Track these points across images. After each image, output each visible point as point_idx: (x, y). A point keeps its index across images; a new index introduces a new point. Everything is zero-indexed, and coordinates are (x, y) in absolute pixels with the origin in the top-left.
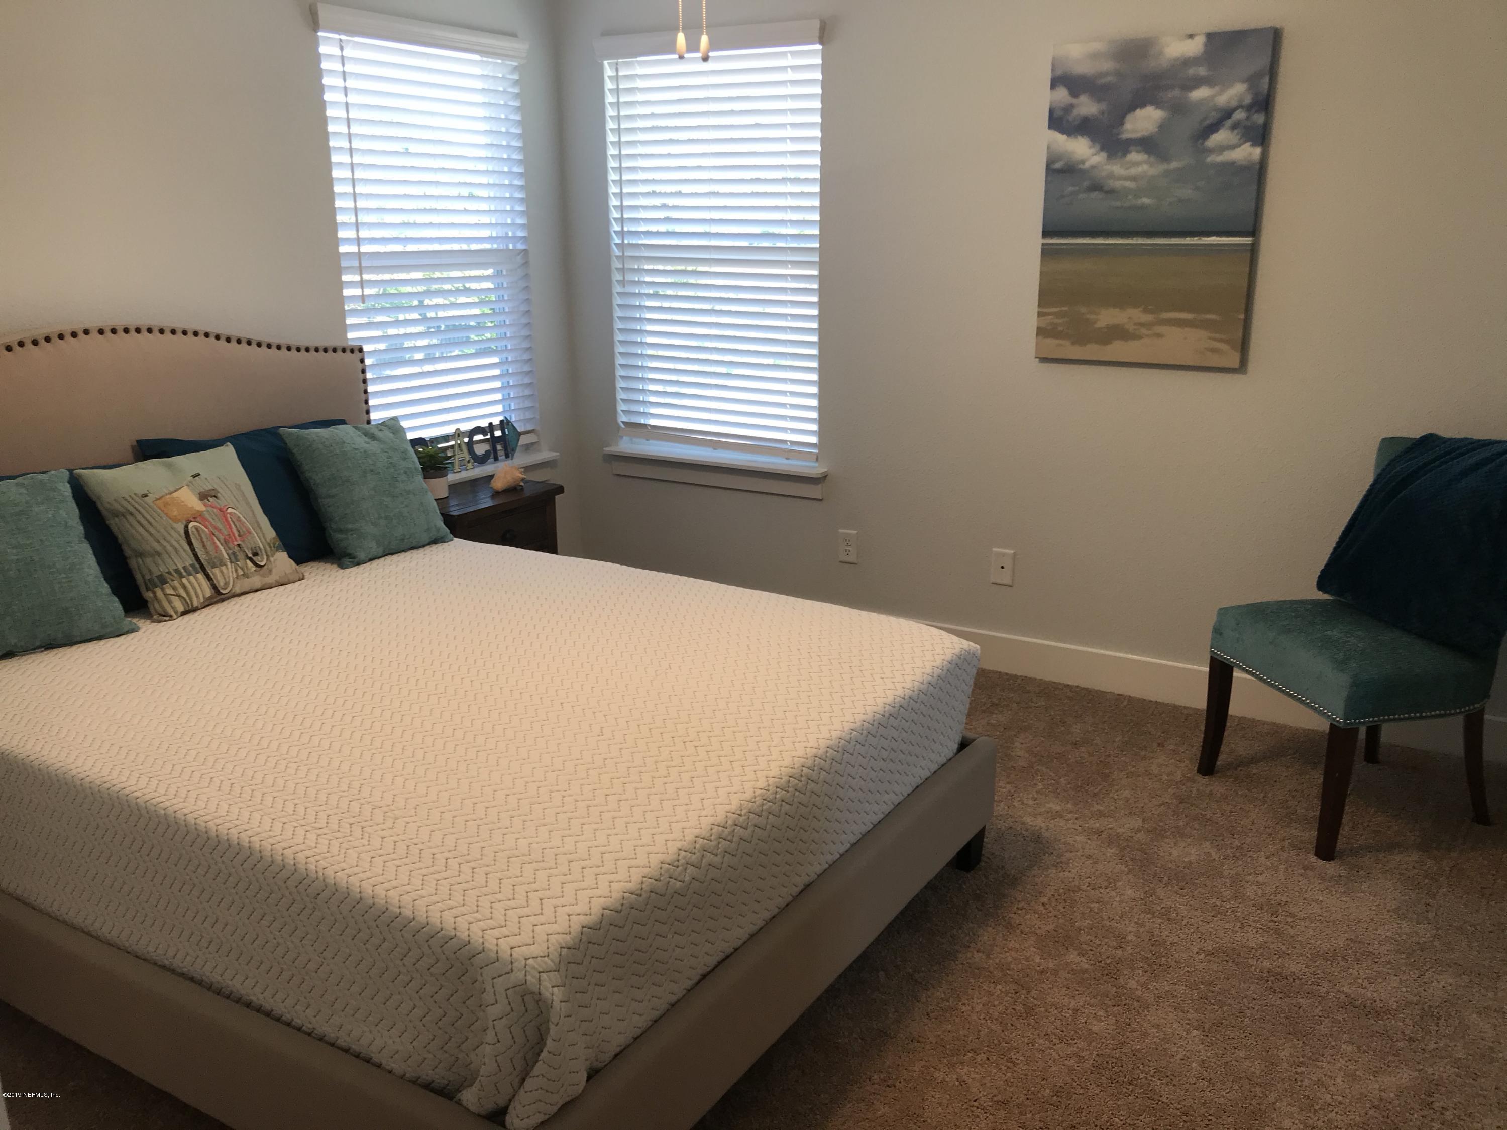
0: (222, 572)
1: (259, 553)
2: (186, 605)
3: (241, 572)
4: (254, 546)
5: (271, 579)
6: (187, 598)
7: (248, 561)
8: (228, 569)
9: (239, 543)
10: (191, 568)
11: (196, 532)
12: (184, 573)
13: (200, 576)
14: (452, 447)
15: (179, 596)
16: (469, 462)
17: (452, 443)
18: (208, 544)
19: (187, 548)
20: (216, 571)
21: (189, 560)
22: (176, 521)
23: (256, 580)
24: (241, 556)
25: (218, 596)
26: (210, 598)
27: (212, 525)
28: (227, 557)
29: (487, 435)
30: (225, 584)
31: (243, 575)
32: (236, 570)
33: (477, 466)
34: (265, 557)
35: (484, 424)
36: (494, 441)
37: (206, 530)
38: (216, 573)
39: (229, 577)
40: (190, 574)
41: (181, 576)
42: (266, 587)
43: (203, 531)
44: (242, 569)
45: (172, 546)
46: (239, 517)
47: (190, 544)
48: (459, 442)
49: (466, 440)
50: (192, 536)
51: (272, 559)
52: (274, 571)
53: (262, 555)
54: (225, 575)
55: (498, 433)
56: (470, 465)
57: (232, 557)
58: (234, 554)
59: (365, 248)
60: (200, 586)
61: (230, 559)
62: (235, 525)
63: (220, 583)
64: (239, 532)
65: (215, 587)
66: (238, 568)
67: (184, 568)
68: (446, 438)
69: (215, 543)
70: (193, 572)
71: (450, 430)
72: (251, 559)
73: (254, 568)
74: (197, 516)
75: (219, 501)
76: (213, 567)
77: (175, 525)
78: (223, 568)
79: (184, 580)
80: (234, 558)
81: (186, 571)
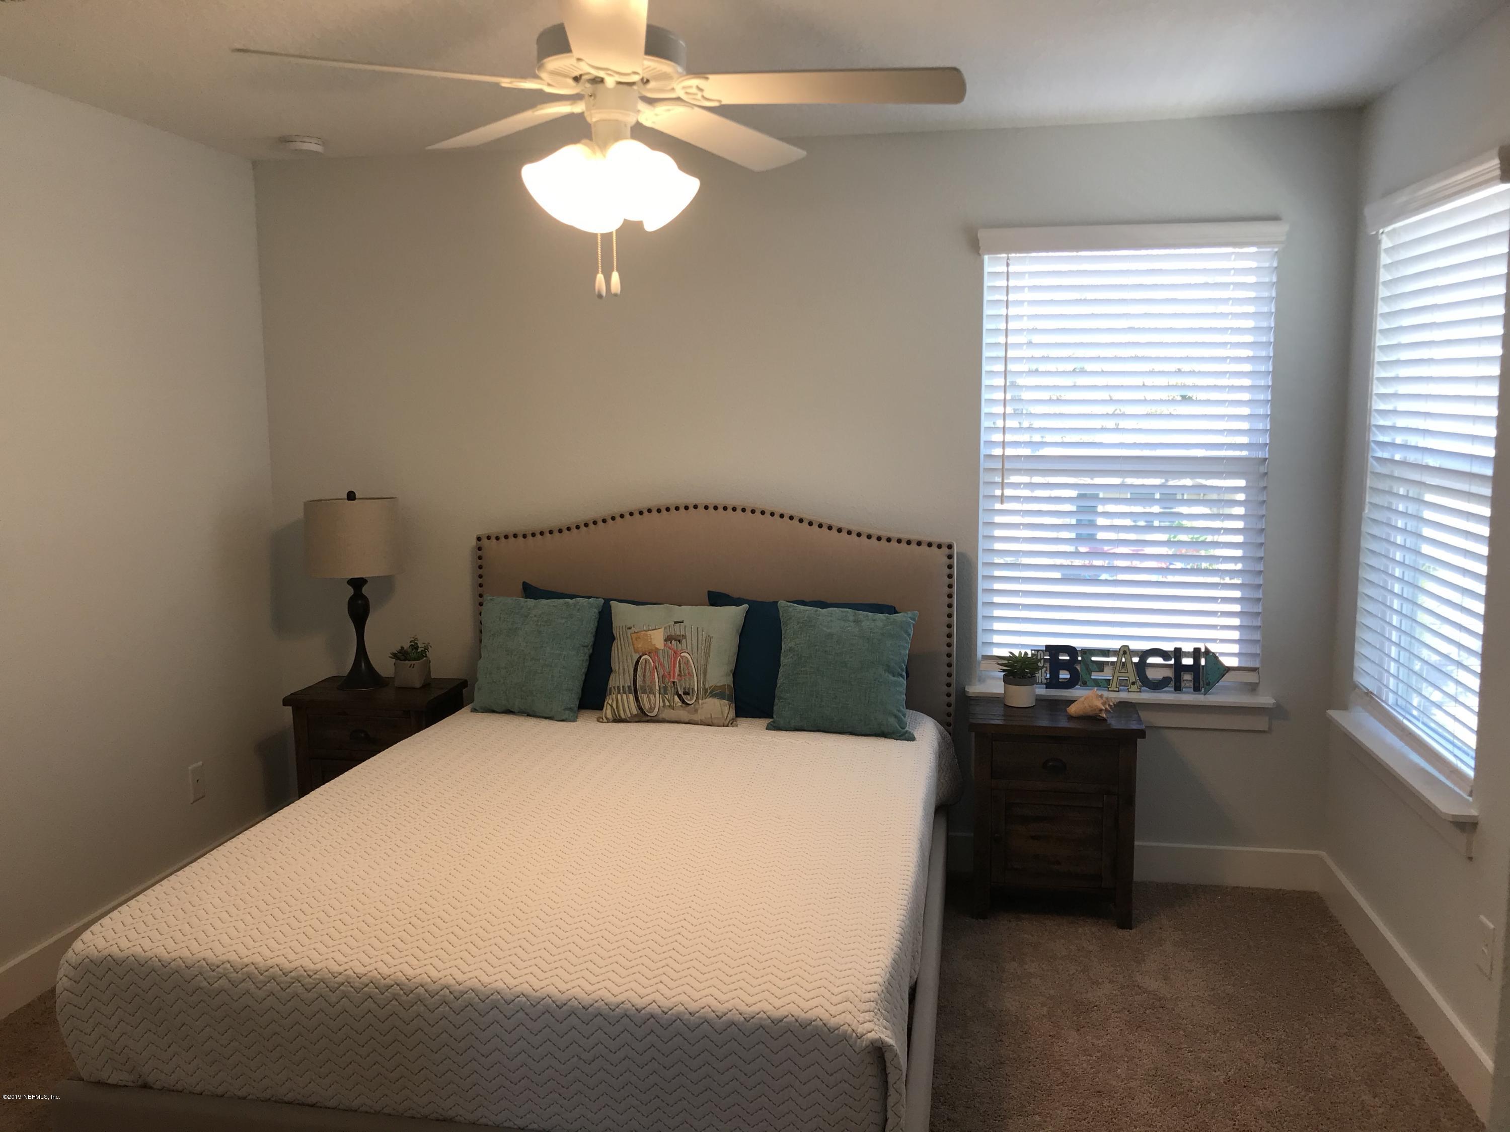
0: (649, 698)
1: (691, 694)
2: (614, 716)
3: (667, 703)
4: (688, 686)
5: (696, 717)
6: (616, 710)
7: (676, 697)
8: (655, 697)
9: (675, 680)
10: (627, 689)
11: (644, 663)
12: (621, 691)
13: (631, 697)
14: (1113, 663)
15: (612, 706)
16: (1133, 683)
17: (1114, 659)
18: (648, 674)
19: (632, 673)
20: (645, 696)
21: (629, 682)
22: (636, 651)
23: (683, 714)
24: (671, 691)
25: (643, 717)
26: (636, 715)
27: (659, 661)
28: (657, 688)
29: (1171, 660)
30: (651, 708)
31: (669, 706)
32: (664, 701)
33: (1145, 691)
34: (695, 698)
35: (1169, 647)
36: (1179, 668)
37: (652, 664)
38: (644, 698)
39: (655, 704)
40: (625, 693)
41: (619, 692)
42: (693, 722)
43: (650, 663)
44: (669, 701)
45: (623, 667)
46: (688, 661)
47: (635, 670)
48: (1123, 660)
49: (1136, 660)
50: (639, 666)
51: (700, 701)
52: (699, 711)
53: (693, 696)
54: (654, 702)
55: (1188, 661)
56: (1134, 688)
57: (662, 691)
58: (665, 688)
59: (1009, 452)
60: (628, 704)
61: (659, 690)
62: (680, 667)
63: (647, 706)
64: (680, 671)
65: (640, 708)
66: (666, 700)
67: (623, 687)
68: (1106, 652)
69: (654, 675)
70: (627, 692)
71: (1116, 645)
72: (680, 696)
73: (680, 704)
74: (653, 652)
75: (679, 645)
76: (644, 692)
77: (634, 654)
78: (651, 696)
79: (619, 696)
80: (664, 691)
81: (623, 690)
